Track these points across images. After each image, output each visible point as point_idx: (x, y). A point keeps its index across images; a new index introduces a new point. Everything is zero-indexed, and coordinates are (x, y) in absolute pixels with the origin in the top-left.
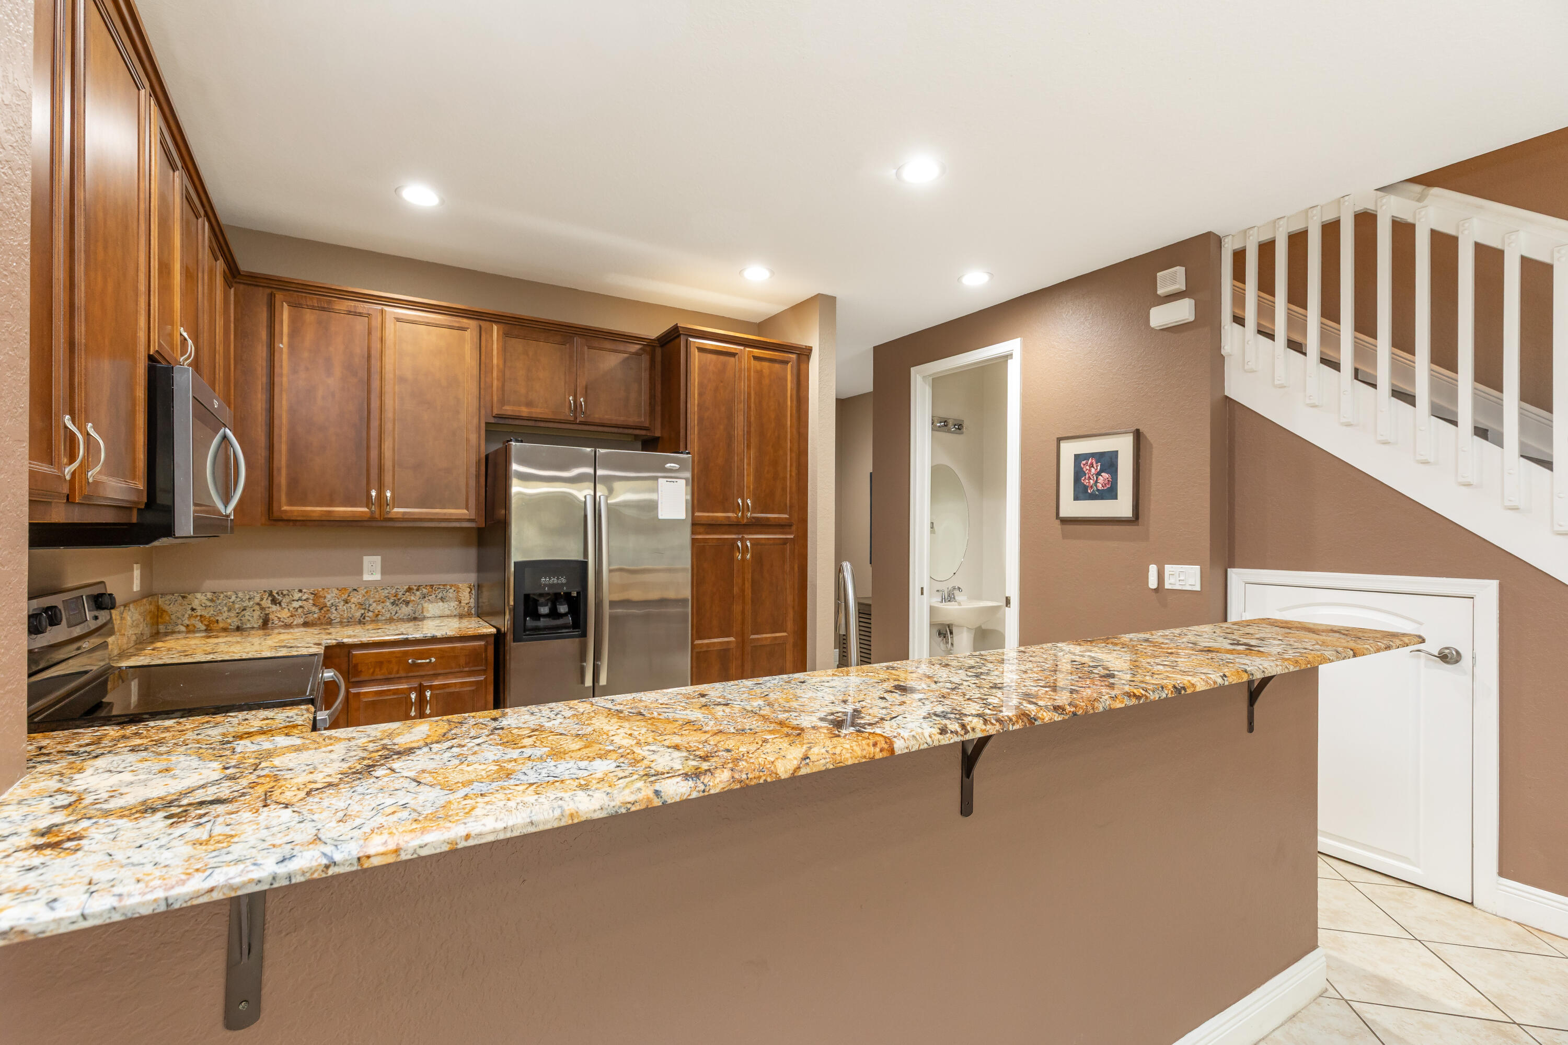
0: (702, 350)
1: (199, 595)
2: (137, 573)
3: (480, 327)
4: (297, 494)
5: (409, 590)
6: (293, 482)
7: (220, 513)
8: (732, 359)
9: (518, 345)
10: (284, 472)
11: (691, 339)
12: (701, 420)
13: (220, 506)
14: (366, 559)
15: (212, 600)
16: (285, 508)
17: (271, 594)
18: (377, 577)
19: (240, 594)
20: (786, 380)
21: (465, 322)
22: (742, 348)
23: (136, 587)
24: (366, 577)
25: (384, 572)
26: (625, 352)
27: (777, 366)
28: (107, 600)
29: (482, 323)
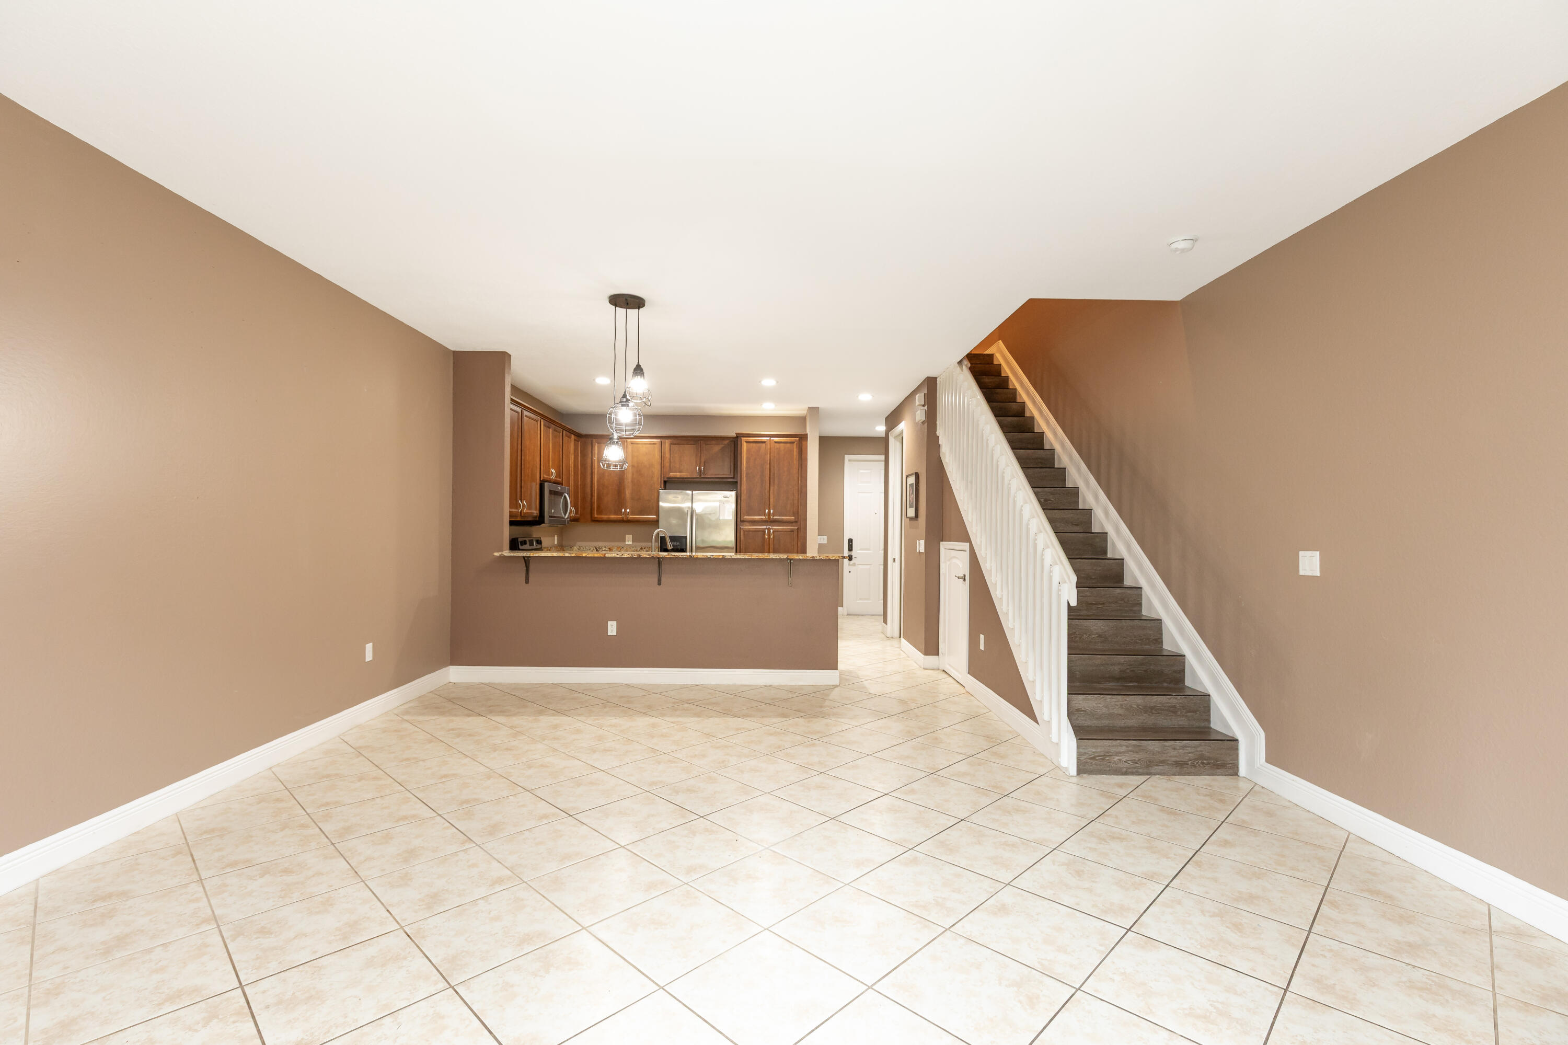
0: (747, 442)
1: (575, 547)
2: (556, 538)
3: (661, 442)
4: (600, 512)
5: (642, 548)
6: (598, 507)
7: (563, 518)
8: (764, 444)
9: (675, 447)
10: (595, 503)
11: (743, 438)
12: (747, 474)
13: (564, 516)
14: (627, 536)
15: (579, 549)
16: (596, 516)
17: (596, 548)
18: (630, 543)
19: (587, 548)
20: (794, 451)
21: (655, 440)
22: (768, 438)
23: (556, 542)
24: (627, 543)
25: (633, 541)
26: (722, 444)
27: (788, 445)
28: (539, 542)
29: (662, 440)
